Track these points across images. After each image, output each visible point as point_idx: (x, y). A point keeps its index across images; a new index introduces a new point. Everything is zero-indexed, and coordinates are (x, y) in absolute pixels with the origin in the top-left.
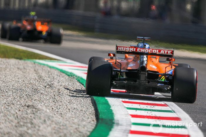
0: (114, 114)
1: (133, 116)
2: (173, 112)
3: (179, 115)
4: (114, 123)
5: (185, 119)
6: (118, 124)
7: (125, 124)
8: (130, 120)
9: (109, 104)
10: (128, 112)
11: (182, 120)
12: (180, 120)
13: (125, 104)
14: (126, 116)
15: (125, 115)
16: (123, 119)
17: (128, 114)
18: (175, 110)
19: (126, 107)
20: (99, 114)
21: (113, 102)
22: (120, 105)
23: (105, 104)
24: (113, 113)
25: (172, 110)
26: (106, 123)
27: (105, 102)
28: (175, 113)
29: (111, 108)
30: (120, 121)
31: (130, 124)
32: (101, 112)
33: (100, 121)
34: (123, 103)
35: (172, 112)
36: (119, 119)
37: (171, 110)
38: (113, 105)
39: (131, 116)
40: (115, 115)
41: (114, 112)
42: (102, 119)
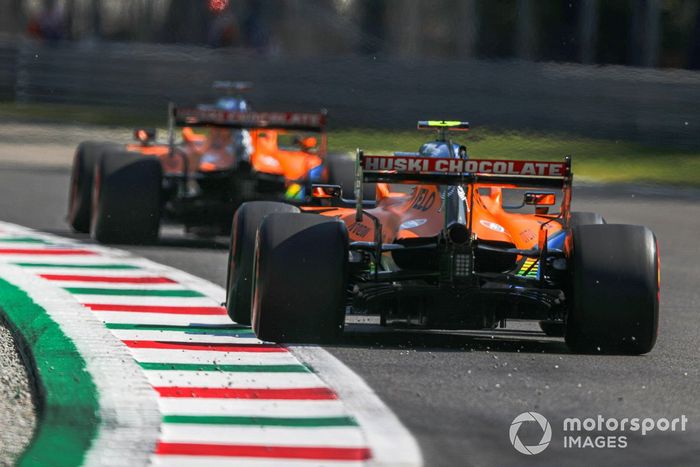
0: (98, 389)
1: (165, 392)
2: (306, 368)
3: (327, 380)
4: (98, 420)
5: (351, 394)
6: (113, 424)
7: (138, 422)
8: (157, 405)
9: (78, 354)
10: (146, 378)
11: (341, 395)
12: (332, 398)
13: (133, 351)
14: (139, 394)
15: (137, 392)
16: (130, 403)
17: (145, 386)
18: (314, 363)
19: (140, 361)
20: (45, 392)
21: (91, 346)
22: (116, 355)
23: (64, 354)
24: (94, 386)
25: (304, 363)
26: (72, 423)
27: (63, 348)
28: (314, 375)
29: (85, 370)
30: (119, 412)
31: (155, 419)
32: (50, 385)
33: (49, 416)
34: (127, 347)
35: (305, 371)
36: (117, 405)
37: (300, 364)
38: (93, 358)
39: (157, 394)
40: (102, 393)
41: (97, 381)
42: (56, 409)
